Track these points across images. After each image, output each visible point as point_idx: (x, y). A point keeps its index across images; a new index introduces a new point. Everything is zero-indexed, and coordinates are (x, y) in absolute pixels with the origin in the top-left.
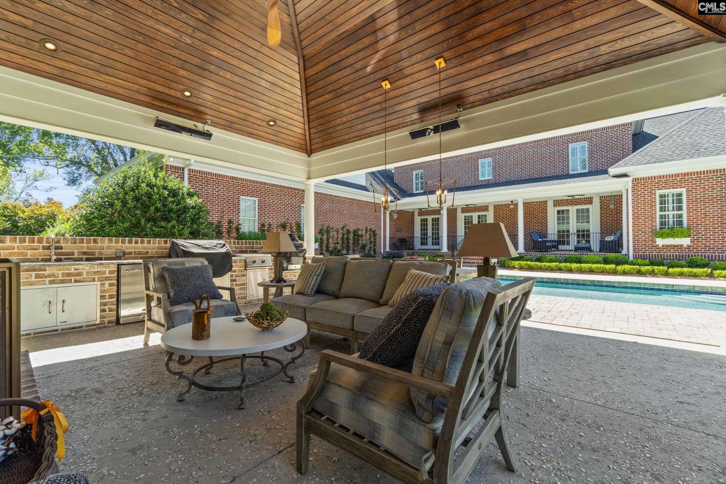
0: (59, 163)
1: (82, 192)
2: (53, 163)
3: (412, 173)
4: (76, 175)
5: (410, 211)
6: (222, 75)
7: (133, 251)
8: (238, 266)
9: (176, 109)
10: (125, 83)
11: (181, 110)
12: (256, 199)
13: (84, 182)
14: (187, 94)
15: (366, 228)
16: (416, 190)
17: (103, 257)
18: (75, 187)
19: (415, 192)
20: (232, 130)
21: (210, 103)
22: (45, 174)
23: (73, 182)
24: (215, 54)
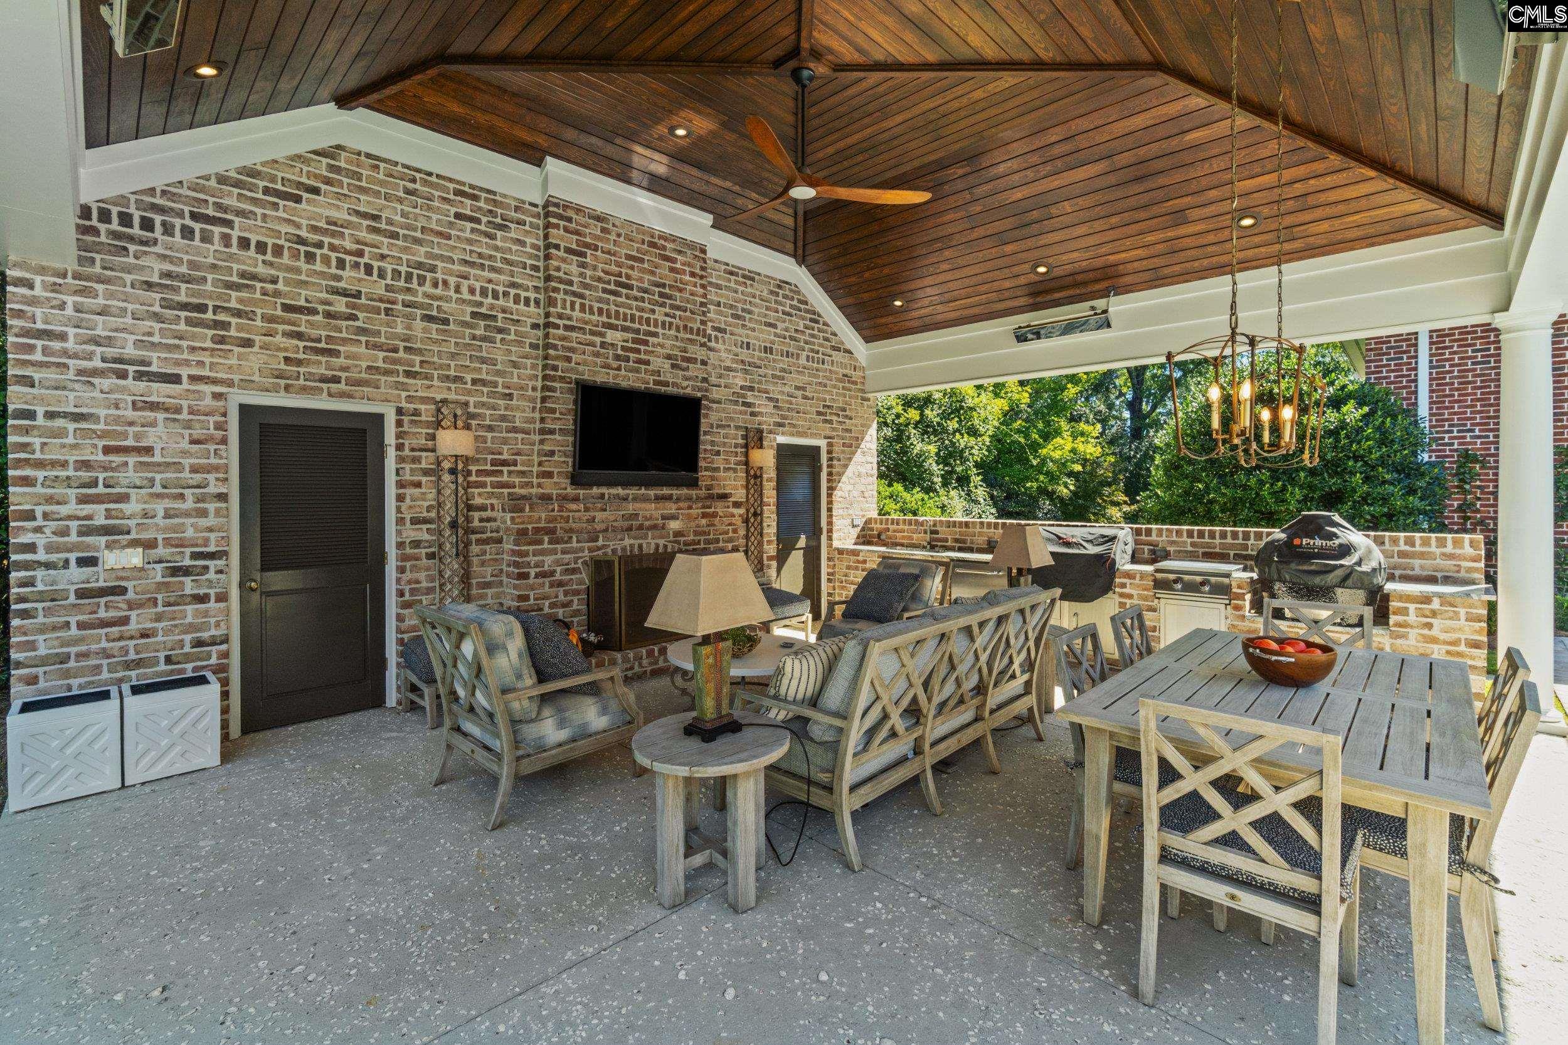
6: (1058, 212)
8: (1138, 586)
9: (1049, 297)
10: (969, 300)
11: (1057, 295)
14: (1042, 270)
17: (975, 546)
20: (1170, 280)
21: (1084, 263)
24: (1019, 196)
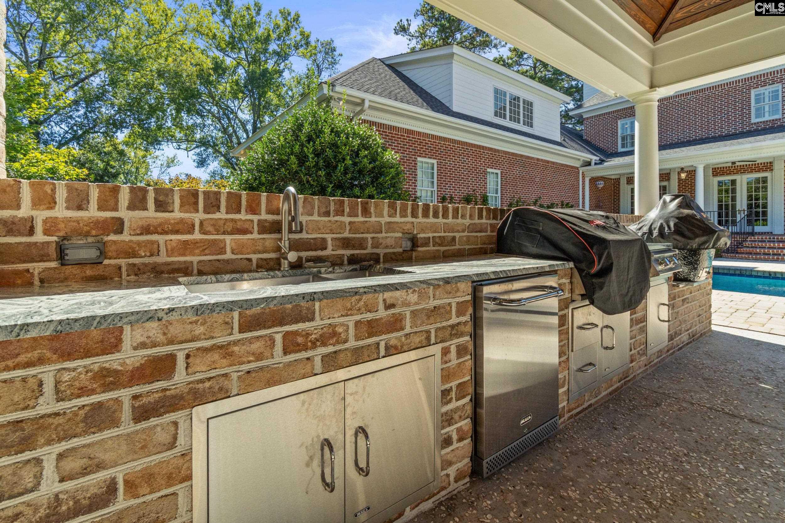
0: (189, 146)
1: (209, 174)
2: (184, 146)
3: (617, 123)
4: (204, 156)
5: (613, 177)
7: (431, 235)
12: (435, 161)
13: (211, 163)
15: (562, 202)
16: (623, 146)
18: (203, 169)
19: (620, 150)
22: (175, 161)
23: (202, 164)
